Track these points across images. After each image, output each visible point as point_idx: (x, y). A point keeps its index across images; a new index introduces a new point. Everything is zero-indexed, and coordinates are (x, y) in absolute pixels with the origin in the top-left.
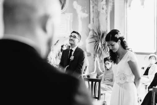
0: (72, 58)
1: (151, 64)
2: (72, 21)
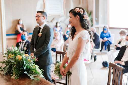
0: (40, 34)
1: (122, 39)
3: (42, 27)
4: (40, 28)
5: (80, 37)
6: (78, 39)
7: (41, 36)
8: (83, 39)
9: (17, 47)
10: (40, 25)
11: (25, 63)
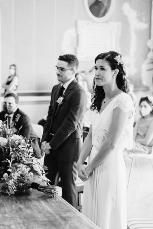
2: (119, 35)
3: (66, 86)
4: (63, 88)
5: (117, 106)
6: (114, 110)
7: (61, 103)
8: (122, 110)
9: (3, 122)
10: (64, 82)
11: (12, 152)
